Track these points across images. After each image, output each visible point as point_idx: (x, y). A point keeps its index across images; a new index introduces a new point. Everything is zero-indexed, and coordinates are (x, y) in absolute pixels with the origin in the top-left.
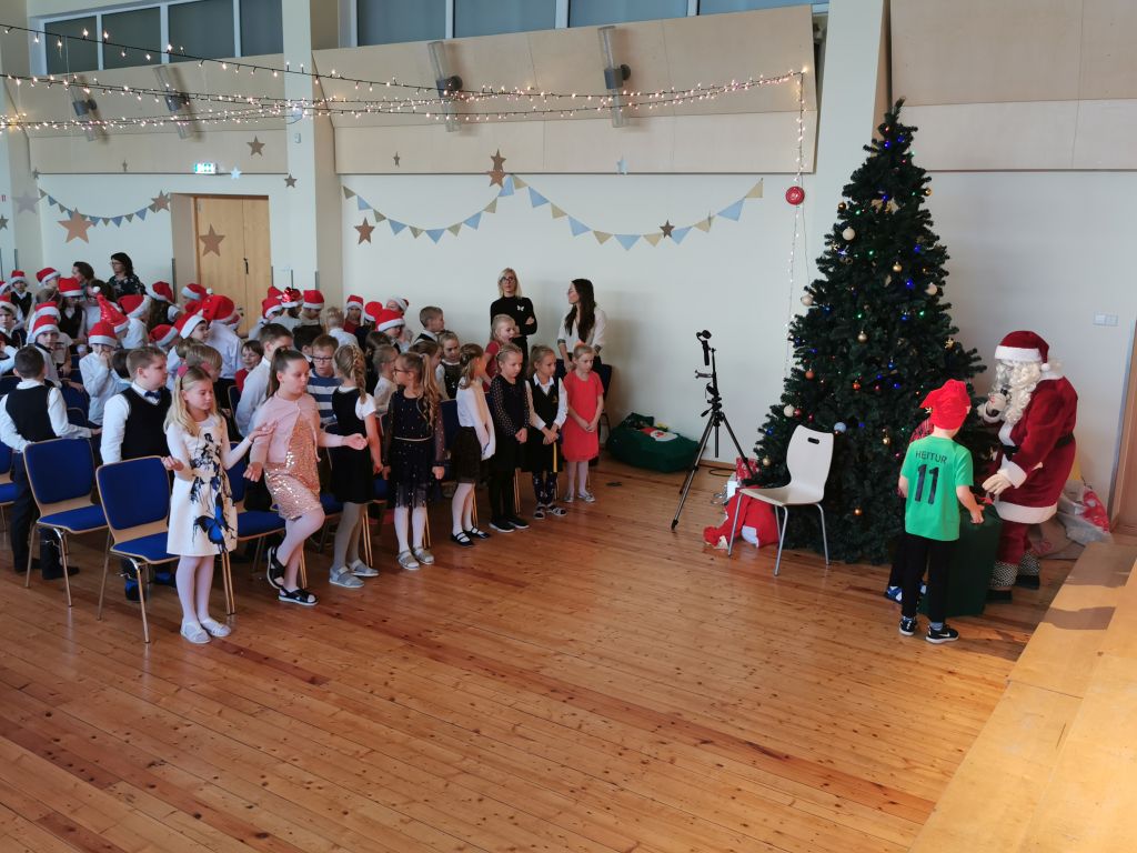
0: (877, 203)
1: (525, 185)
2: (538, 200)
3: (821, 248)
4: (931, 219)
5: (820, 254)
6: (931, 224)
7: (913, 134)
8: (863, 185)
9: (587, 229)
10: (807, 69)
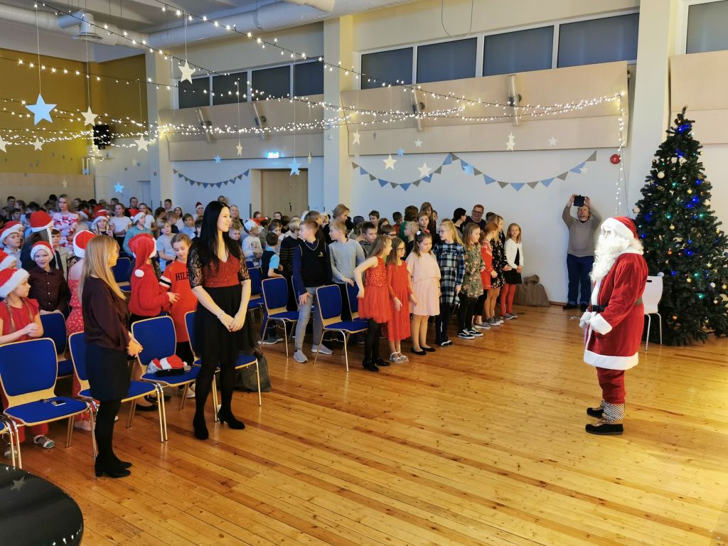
0: (674, 160)
1: (458, 158)
3: (643, 184)
4: (703, 167)
5: (643, 186)
6: (703, 169)
7: (692, 124)
8: (666, 150)
10: (624, 93)
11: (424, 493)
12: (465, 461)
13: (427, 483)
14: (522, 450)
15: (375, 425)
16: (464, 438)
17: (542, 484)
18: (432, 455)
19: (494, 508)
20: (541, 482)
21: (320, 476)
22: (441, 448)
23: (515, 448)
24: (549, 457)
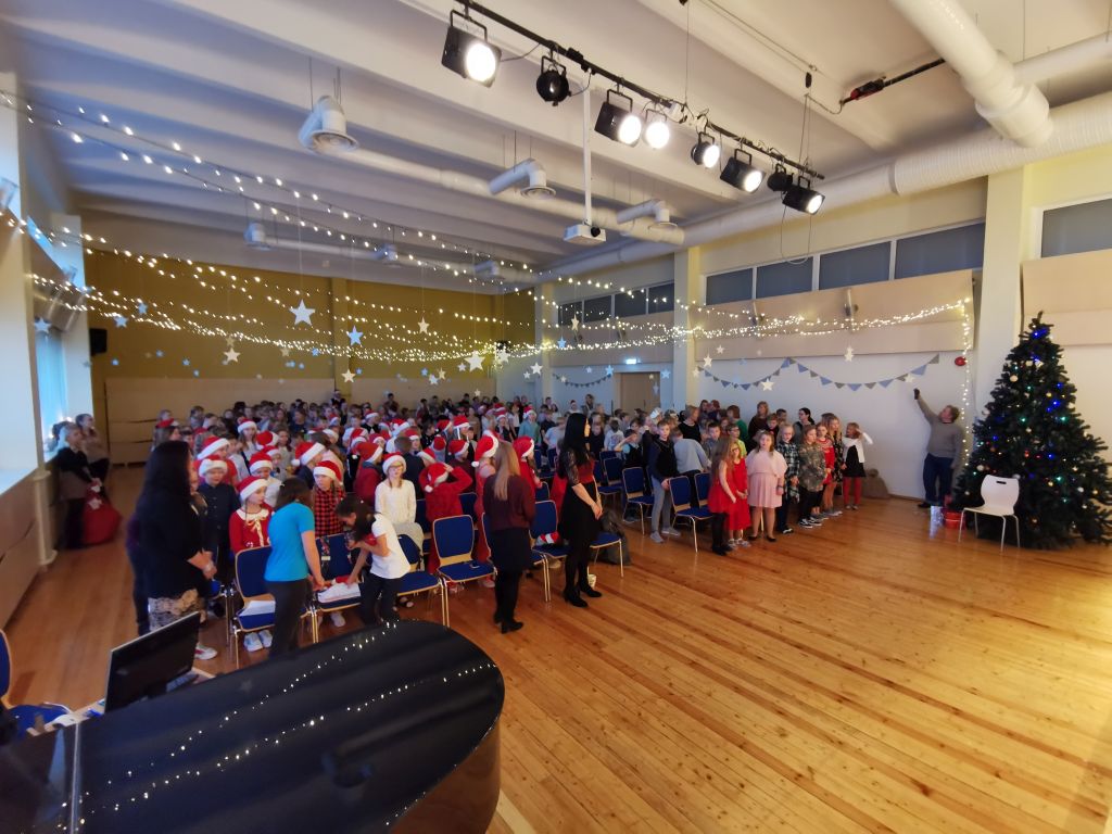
0: (1029, 363)
1: (795, 362)
2: (802, 369)
3: (993, 387)
4: (1064, 370)
5: (992, 389)
6: (1065, 372)
7: (1051, 328)
8: (1019, 354)
9: (830, 382)
10: (969, 299)
11: (770, 677)
12: (809, 650)
13: (772, 666)
14: (866, 646)
15: (723, 604)
16: (805, 626)
17: (889, 684)
18: (776, 640)
19: (840, 701)
20: (889, 681)
21: (674, 647)
22: (784, 634)
23: (859, 643)
24: (895, 656)
